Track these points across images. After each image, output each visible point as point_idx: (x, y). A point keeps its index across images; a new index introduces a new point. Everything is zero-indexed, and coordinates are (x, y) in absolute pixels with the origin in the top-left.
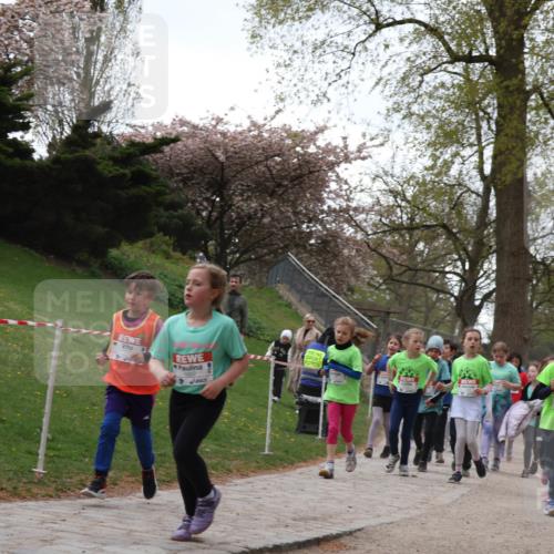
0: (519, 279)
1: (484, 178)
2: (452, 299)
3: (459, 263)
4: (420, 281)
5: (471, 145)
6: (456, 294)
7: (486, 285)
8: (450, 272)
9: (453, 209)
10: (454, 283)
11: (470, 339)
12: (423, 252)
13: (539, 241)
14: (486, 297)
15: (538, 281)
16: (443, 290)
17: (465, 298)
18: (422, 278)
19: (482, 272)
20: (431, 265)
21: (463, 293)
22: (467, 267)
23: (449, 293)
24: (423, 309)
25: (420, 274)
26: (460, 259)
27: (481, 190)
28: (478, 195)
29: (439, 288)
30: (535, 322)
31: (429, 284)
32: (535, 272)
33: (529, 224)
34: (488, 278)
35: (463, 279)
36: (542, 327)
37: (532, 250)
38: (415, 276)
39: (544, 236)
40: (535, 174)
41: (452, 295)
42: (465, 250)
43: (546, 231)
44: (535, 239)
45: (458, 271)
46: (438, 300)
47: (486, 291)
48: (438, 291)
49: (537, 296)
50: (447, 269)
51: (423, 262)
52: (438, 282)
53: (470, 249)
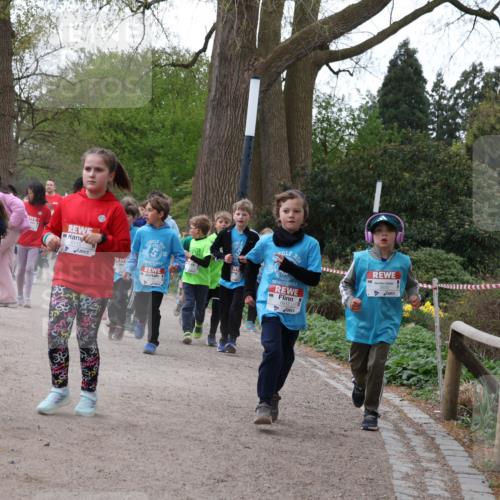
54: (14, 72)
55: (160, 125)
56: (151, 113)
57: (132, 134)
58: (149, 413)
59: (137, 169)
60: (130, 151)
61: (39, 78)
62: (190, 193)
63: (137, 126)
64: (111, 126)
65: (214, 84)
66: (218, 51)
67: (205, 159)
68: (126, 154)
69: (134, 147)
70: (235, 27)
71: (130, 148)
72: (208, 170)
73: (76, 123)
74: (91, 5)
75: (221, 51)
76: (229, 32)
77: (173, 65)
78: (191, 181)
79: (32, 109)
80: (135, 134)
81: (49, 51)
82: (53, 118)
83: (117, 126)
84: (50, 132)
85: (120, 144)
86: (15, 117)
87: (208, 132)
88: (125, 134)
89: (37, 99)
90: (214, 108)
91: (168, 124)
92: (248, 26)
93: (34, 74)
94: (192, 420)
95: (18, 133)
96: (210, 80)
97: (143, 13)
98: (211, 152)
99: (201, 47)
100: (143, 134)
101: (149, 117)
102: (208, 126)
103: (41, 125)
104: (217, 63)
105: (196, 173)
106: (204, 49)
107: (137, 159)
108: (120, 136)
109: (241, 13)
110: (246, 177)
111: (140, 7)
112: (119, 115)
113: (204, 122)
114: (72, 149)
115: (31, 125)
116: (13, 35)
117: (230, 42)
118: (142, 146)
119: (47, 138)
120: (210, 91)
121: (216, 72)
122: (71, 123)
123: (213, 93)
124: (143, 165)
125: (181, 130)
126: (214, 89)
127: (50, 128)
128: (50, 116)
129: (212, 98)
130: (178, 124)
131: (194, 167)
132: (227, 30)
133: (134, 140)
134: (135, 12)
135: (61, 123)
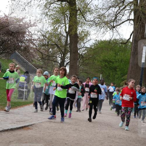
0: (75, 59)
1: (66, 32)
2: (59, 64)
3: (60, 55)
4: (50, 59)
5: (63, 24)
6: (60, 63)
7: (67, 61)
8: (58, 57)
9: (59, 40)
10: (59, 60)
11: (56, 70)
12: (51, 51)
13: (81, 49)
14: (67, 64)
15: (80, 59)
16: (56, 61)
17: (62, 64)
18: (51, 58)
19: (66, 57)
20: (53, 55)
21: (61, 62)
22: (62, 56)
23: (58, 62)
24: (51, 66)
25: (50, 57)
26: (61, 53)
27: (66, 36)
28: (65, 37)
29: (55, 61)
30: (79, 70)
31: (53, 60)
32: (79, 57)
33: (78, 45)
34: (68, 58)
35: (61, 59)
36: (81, 71)
37: (79, 52)
38: (49, 58)
39: (82, 48)
40: (79, 32)
41: (59, 63)
42: (62, 51)
43: (82, 47)
44: (79, 49)
45: (60, 57)
46: (55, 64)
47: (67, 62)
48: (55, 62)
49: (80, 64)
50: (57, 56)
51: (51, 54)
52: (55, 59)
53: (63, 51)
54: (78, 47)
55: (118, 60)
56: (115, 57)
57: (110, 63)
58: (115, 142)
59: (111, 73)
60: (109, 68)
61: (85, 48)
62: (126, 79)
63: (111, 61)
64: (104, 61)
65: (133, 48)
66: (134, 39)
67: (130, 69)
68: (108, 69)
69: (111, 67)
70: (139, 32)
71: (109, 67)
72: (131, 73)
73: (94, 60)
74: (99, 28)
75: (135, 39)
76: (137, 33)
77: (121, 43)
78: (126, 76)
79: (83, 57)
80: (111, 63)
81: (87, 41)
82: (88, 59)
83: (106, 61)
84: (87, 63)
85: (107, 66)
86: (78, 59)
87: (131, 62)
88: (108, 63)
89: (84, 54)
90: (133, 55)
91: (120, 60)
92: (142, 31)
93: (83, 47)
94: (128, 144)
95: (79, 64)
96: (132, 47)
97: (113, 29)
98: (132, 67)
99: (129, 38)
100: (113, 63)
101: (114, 58)
102: (131, 60)
103: (85, 61)
104: (133, 42)
105: (128, 73)
106: (130, 38)
107: (111, 70)
108: (107, 64)
109: (140, 28)
110: (142, 74)
111: (112, 28)
112: (106, 58)
113: (130, 59)
114: (93, 67)
115: (82, 61)
116: (78, 37)
117: (137, 36)
118: (113, 66)
119: (86, 65)
120: (132, 50)
121: (133, 45)
122: (93, 60)
123: (132, 51)
124: (113, 71)
125: (123, 61)
126: (133, 50)
127: (87, 62)
128: (87, 59)
129: (132, 52)
130: (122, 60)
131: (127, 72)
132: (136, 33)
133: (110, 65)
134: (111, 29)
135: (90, 61)
